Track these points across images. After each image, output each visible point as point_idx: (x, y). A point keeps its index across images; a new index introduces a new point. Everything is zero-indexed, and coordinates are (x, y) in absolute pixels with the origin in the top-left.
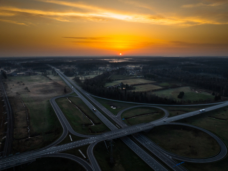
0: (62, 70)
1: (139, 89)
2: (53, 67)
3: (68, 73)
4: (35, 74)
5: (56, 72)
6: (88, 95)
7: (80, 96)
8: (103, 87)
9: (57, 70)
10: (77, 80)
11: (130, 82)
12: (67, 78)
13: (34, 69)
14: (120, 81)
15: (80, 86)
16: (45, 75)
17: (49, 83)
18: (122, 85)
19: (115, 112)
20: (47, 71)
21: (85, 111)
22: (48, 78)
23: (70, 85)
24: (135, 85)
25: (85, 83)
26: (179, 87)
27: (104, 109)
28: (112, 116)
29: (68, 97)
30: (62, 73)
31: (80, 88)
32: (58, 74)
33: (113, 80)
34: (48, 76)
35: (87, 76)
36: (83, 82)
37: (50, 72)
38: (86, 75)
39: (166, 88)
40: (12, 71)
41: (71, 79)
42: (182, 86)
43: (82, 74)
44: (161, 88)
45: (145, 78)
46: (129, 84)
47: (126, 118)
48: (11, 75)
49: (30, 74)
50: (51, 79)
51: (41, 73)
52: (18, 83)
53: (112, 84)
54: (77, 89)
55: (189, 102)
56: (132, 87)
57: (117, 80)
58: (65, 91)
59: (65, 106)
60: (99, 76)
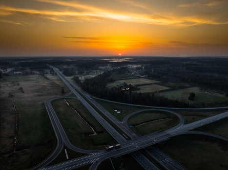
0: (61, 70)
1: (144, 90)
2: (51, 67)
3: (67, 73)
4: (32, 74)
5: (54, 71)
6: (88, 96)
7: (79, 97)
8: (104, 87)
9: (56, 69)
10: (76, 80)
11: (133, 82)
12: (66, 78)
14: (123, 82)
15: (79, 86)
16: (43, 75)
17: (46, 82)
18: (126, 86)
20: (46, 70)
22: (46, 78)
23: (68, 85)
24: (139, 85)
25: (84, 83)
26: (187, 87)
27: (107, 114)
28: (117, 122)
29: (66, 99)
30: (61, 73)
31: (79, 89)
32: (56, 73)
33: (115, 80)
34: (45, 75)
35: (87, 76)
36: (82, 82)
37: (48, 71)
38: (85, 75)
39: (173, 89)
40: (9, 70)
41: (69, 78)
42: (190, 87)
43: (81, 73)
44: (168, 88)
45: (149, 78)
46: (133, 84)
48: (7, 75)
49: (27, 74)
50: (48, 79)
51: (38, 72)
53: (114, 85)
54: (76, 90)
56: (136, 88)
57: (120, 80)
58: (63, 92)
59: (61, 109)
60: (100, 76)
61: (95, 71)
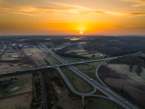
0: (45, 45)
1: (79, 54)
2: (40, 44)
3: (49, 47)
4: (33, 47)
6: (58, 56)
7: (55, 56)
8: (64, 53)
9: (42, 45)
10: (53, 50)
13: (31, 45)
16: (38, 48)
17: (41, 51)
18: (72, 52)
19: (66, 61)
20: (38, 45)
21: (57, 60)
23: (50, 52)
24: (78, 52)
27: (63, 60)
28: (65, 62)
30: (46, 47)
31: (54, 53)
33: (69, 50)
34: (40, 48)
35: (58, 48)
39: (90, 53)
40: (21, 45)
41: (50, 49)
43: (55, 47)
44: (88, 53)
46: (75, 52)
47: (69, 62)
49: (31, 47)
50: (41, 50)
51: (36, 47)
52: (28, 51)
53: (68, 52)
55: (94, 58)
58: (49, 54)
60: (63, 48)
61: (61, 46)
